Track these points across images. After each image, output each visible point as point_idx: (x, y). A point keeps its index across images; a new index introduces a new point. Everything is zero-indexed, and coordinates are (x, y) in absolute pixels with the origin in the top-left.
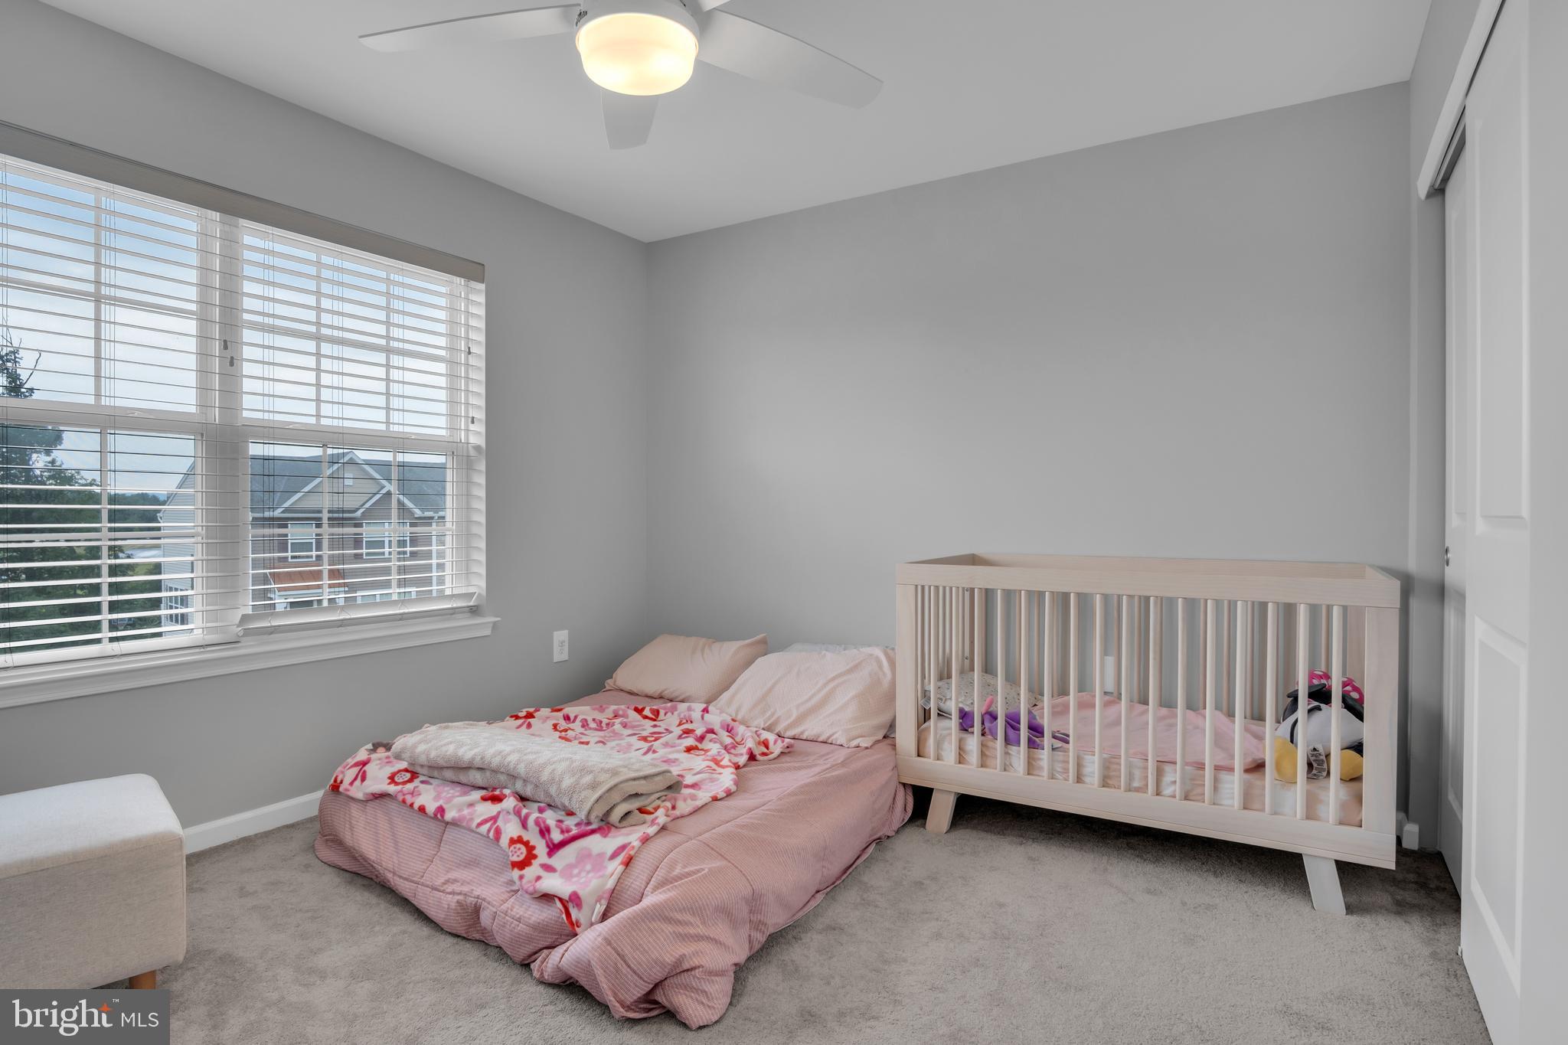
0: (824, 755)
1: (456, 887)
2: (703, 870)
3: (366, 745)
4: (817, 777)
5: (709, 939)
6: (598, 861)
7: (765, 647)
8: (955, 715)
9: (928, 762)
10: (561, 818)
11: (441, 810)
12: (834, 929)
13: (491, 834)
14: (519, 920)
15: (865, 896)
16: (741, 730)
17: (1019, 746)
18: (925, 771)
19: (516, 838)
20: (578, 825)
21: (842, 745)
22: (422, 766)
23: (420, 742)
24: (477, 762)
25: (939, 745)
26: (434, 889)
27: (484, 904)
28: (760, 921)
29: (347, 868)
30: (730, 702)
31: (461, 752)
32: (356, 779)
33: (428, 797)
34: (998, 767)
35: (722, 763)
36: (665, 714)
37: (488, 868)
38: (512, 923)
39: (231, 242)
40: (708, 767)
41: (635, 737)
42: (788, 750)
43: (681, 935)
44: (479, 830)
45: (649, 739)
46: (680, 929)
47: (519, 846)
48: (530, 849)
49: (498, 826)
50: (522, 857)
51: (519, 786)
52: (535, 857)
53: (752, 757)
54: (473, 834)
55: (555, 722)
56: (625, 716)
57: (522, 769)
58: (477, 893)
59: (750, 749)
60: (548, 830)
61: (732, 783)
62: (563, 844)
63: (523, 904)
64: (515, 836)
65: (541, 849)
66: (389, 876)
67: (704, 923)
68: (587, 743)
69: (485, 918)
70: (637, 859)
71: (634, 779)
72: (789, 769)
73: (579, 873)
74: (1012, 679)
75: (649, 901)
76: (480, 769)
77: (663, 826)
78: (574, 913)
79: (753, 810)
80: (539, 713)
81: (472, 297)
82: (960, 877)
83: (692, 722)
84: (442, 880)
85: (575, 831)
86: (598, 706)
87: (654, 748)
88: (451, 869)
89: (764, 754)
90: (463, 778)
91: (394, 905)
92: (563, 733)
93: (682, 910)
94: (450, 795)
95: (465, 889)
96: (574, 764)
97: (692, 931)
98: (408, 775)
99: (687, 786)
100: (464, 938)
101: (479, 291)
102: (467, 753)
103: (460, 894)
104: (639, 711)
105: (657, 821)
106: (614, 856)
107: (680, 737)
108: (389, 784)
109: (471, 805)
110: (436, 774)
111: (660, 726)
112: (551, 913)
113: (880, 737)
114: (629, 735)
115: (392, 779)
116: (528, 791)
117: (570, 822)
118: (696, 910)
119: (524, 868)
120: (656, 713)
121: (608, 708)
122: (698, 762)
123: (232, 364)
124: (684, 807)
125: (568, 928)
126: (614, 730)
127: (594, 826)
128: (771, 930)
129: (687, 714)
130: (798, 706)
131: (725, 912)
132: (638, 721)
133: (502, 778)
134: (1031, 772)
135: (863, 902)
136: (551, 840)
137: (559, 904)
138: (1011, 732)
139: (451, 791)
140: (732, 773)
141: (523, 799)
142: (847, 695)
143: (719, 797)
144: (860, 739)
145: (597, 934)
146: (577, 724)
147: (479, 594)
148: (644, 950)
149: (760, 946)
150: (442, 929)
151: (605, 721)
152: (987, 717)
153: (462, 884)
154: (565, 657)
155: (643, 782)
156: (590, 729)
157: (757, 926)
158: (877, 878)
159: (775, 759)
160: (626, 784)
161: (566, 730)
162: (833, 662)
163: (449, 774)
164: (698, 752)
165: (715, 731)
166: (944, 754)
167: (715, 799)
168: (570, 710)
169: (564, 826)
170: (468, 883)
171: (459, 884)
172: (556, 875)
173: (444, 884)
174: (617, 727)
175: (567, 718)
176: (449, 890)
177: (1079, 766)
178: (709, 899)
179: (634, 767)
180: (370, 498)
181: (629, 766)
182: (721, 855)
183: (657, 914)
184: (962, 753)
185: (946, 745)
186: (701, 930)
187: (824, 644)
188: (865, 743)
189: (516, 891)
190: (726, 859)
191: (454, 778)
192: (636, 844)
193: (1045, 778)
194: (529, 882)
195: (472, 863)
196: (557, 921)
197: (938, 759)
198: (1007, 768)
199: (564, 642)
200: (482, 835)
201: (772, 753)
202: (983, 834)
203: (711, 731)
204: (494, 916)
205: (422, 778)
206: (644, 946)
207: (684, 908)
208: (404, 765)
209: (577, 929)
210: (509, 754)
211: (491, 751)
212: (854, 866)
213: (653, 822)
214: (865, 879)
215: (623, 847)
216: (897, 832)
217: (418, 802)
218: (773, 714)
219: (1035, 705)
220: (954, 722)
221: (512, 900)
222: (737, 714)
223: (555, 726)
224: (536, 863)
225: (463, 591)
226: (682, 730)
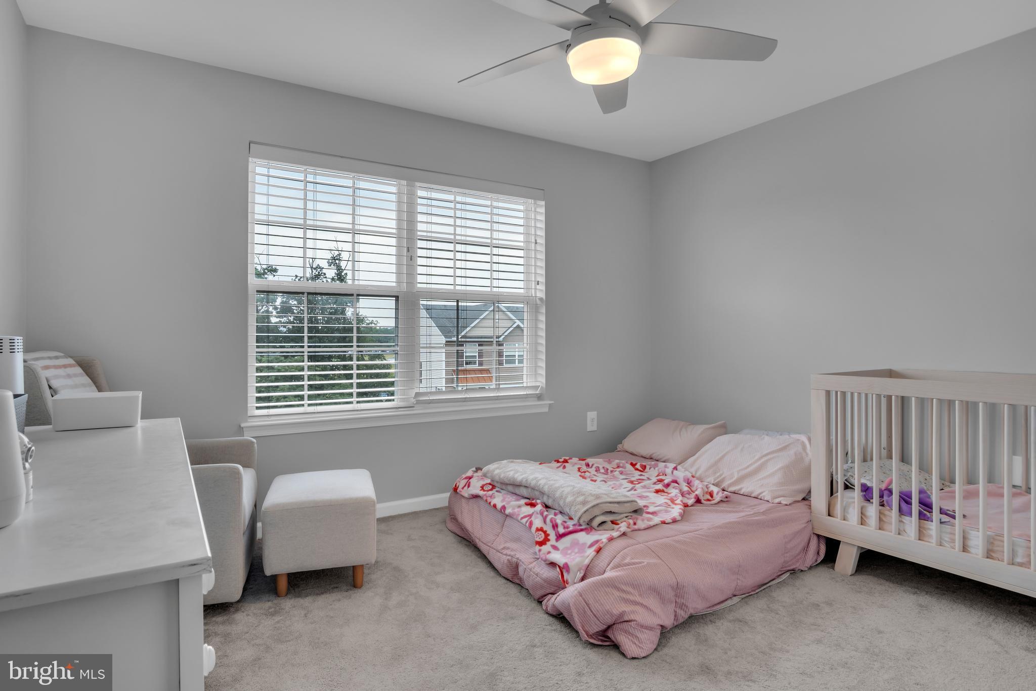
0: (751, 506)
1: (508, 552)
2: (643, 562)
3: (472, 468)
4: (741, 519)
5: (642, 605)
6: (582, 548)
7: (724, 429)
8: (857, 488)
9: (836, 521)
10: (565, 520)
11: (504, 508)
12: (741, 622)
13: (527, 524)
14: (537, 575)
15: (771, 605)
16: (696, 483)
17: (912, 517)
18: (835, 527)
19: (539, 528)
20: (574, 525)
21: (768, 501)
22: (497, 482)
23: (498, 468)
24: (524, 483)
25: (845, 510)
26: (498, 551)
27: (521, 563)
28: (683, 603)
29: (459, 534)
30: (692, 465)
31: (516, 476)
32: (465, 486)
33: (498, 500)
34: (893, 532)
35: (676, 502)
36: (650, 469)
37: (525, 543)
38: (533, 576)
39: (412, 196)
40: (666, 503)
41: (627, 480)
42: (726, 500)
43: (624, 599)
44: (522, 521)
45: (635, 482)
46: (624, 596)
47: (541, 532)
48: (547, 535)
49: (531, 520)
50: (541, 540)
51: (545, 499)
52: (549, 540)
53: (698, 501)
54: (518, 523)
55: (579, 466)
56: (624, 467)
57: (546, 489)
58: (517, 556)
59: (697, 495)
60: (557, 526)
61: (678, 514)
62: (564, 535)
63: (540, 566)
64: (539, 527)
65: (552, 537)
66: (477, 541)
67: (640, 595)
68: (595, 481)
69: (521, 570)
70: (604, 549)
71: (611, 503)
72: (722, 511)
73: (571, 553)
74: (924, 468)
75: (609, 574)
76: (526, 487)
77: (624, 533)
78: (565, 575)
79: (688, 533)
80: (570, 460)
81: (538, 210)
82: (851, 607)
83: (666, 475)
84: (502, 547)
85: (571, 528)
86: (608, 460)
87: (635, 488)
88: (507, 541)
89: (708, 500)
90: (517, 491)
91: (479, 557)
92: (583, 474)
93: (626, 584)
94: (510, 500)
95: (512, 553)
96: (575, 489)
97: (631, 598)
98: (491, 487)
99: (648, 513)
100: (511, 581)
101: (541, 206)
102: (519, 477)
103: (510, 556)
104: (633, 465)
105: (620, 529)
106: (591, 546)
107: (655, 483)
108: (481, 490)
109: (520, 507)
110: (504, 487)
111: (644, 476)
112: (554, 574)
113: (800, 498)
114: (623, 479)
115: (482, 487)
116: (550, 503)
117: (570, 524)
118: (635, 586)
119: (542, 546)
120: (644, 467)
121: (613, 461)
122: (661, 499)
123: (411, 260)
124: (641, 524)
125: (562, 584)
126: (614, 475)
127: (583, 527)
128: (691, 611)
129: (663, 469)
130: (738, 472)
131: (655, 591)
132: (631, 471)
133: (537, 493)
134: (921, 538)
135: (768, 609)
136: (558, 532)
137: (558, 569)
138: (904, 505)
139: (511, 498)
140: (680, 509)
141: (547, 507)
142: (776, 466)
143: (667, 522)
144: (782, 498)
145: (575, 588)
146: (592, 470)
147: (542, 387)
148: (601, 603)
149: (683, 621)
150: (500, 575)
151: (610, 469)
152: (886, 493)
153: (511, 551)
154: (595, 428)
155: (616, 505)
156: (600, 473)
157: (682, 606)
158: (784, 596)
159: (716, 504)
160: (604, 505)
161: (585, 472)
162: (769, 443)
163: (510, 488)
164: (663, 494)
165: (678, 482)
166: (849, 516)
167: (664, 522)
168: (590, 461)
169: (566, 525)
170: (514, 550)
171: (510, 550)
172: (559, 552)
173: (503, 549)
174: (617, 473)
175: (588, 465)
176: (504, 553)
177: (965, 538)
178: (644, 580)
179: (612, 496)
180: (508, 330)
181: (609, 495)
182: (658, 556)
183: (611, 584)
184: (863, 517)
185: (851, 510)
186: (638, 599)
187: (766, 430)
188: (784, 501)
189: (538, 559)
190: (661, 559)
191: (513, 491)
192: (605, 540)
193: (934, 545)
194: (544, 554)
195: (517, 540)
196: (556, 579)
197: (844, 520)
198: (901, 533)
199: (594, 419)
200: (523, 524)
201: (714, 500)
202: (883, 581)
203: (675, 482)
204: (525, 570)
205: (497, 489)
206: (601, 601)
207: (628, 583)
208: (489, 481)
209: (566, 585)
210: (540, 480)
211: (531, 477)
212: (768, 585)
213: (617, 530)
214: (774, 594)
215: (597, 542)
216: (811, 568)
217: (494, 502)
218: (721, 475)
219: (943, 489)
220: (857, 494)
221: (535, 563)
222: (696, 471)
223: (579, 469)
224: (549, 544)
225: (533, 384)
226: (657, 480)
